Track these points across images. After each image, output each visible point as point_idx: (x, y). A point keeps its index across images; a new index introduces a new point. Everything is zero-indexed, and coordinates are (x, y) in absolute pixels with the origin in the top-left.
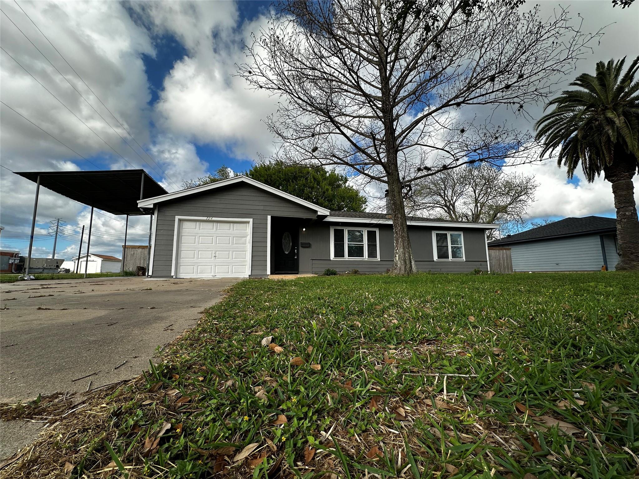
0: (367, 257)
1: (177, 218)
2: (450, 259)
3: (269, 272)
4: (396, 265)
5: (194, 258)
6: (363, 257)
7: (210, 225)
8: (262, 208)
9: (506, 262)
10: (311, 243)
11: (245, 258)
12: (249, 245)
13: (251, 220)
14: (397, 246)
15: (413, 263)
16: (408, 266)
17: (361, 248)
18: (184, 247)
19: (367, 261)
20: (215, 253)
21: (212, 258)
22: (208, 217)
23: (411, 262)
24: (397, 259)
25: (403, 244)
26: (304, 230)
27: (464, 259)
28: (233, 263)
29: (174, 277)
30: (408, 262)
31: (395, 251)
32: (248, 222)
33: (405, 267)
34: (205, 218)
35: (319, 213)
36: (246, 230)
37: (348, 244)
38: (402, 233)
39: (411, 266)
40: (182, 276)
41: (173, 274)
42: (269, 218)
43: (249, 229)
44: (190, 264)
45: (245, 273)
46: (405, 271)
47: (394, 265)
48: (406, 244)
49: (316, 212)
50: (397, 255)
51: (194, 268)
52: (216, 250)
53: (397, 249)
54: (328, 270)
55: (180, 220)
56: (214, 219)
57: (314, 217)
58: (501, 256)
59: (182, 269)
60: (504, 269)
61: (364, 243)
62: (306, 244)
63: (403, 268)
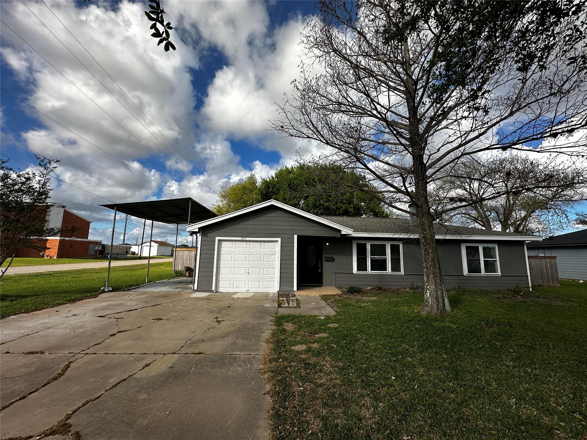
0: (390, 271)
1: (217, 238)
2: (482, 273)
3: (295, 288)
4: (427, 302)
5: (231, 274)
6: (386, 270)
7: (244, 244)
8: (289, 228)
9: (550, 271)
10: (334, 256)
11: (274, 275)
12: (277, 262)
13: (279, 239)
14: (427, 282)
15: (446, 301)
16: (441, 305)
17: (385, 261)
18: (222, 264)
19: (390, 275)
20: (249, 270)
21: (245, 274)
22: (242, 237)
23: (444, 300)
24: (428, 295)
25: (435, 281)
26: (328, 244)
27: (499, 273)
28: (264, 279)
29: (214, 292)
30: (440, 300)
31: (425, 287)
32: (277, 241)
33: (438, 305)
34: (240, 239)
35: (343, 233)
36: (275, 248)
37: (371, 258)
38: (433, 269)
39: (444, 305)
40: (220, 290)
41: (213, 289)
42: (296, 237)
43: (277, 247)
44: (227, 280)
45: (274, 288)
46: (438, 310)
47: (425, 301)
48: (438, 281)
49: (340, 231)
50: (428, 291)
51: (230, 283)
52: (250, 266)
53: (428, 285)
54: (352, 288)
55: (219, 240)
56: (247, 239)
57: (337, 235)
58: (544, 266)
59: (221, 284)
60: (548, 280)
61: (387, 257)
62: (329, 258)
63: (435, 306)
